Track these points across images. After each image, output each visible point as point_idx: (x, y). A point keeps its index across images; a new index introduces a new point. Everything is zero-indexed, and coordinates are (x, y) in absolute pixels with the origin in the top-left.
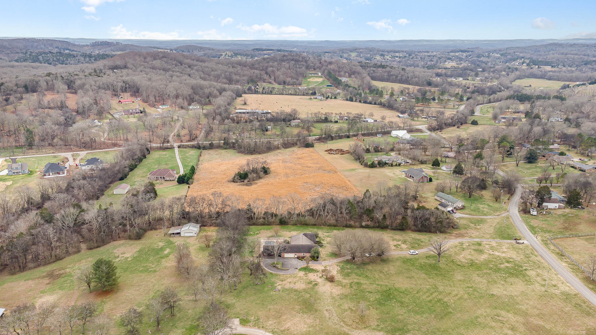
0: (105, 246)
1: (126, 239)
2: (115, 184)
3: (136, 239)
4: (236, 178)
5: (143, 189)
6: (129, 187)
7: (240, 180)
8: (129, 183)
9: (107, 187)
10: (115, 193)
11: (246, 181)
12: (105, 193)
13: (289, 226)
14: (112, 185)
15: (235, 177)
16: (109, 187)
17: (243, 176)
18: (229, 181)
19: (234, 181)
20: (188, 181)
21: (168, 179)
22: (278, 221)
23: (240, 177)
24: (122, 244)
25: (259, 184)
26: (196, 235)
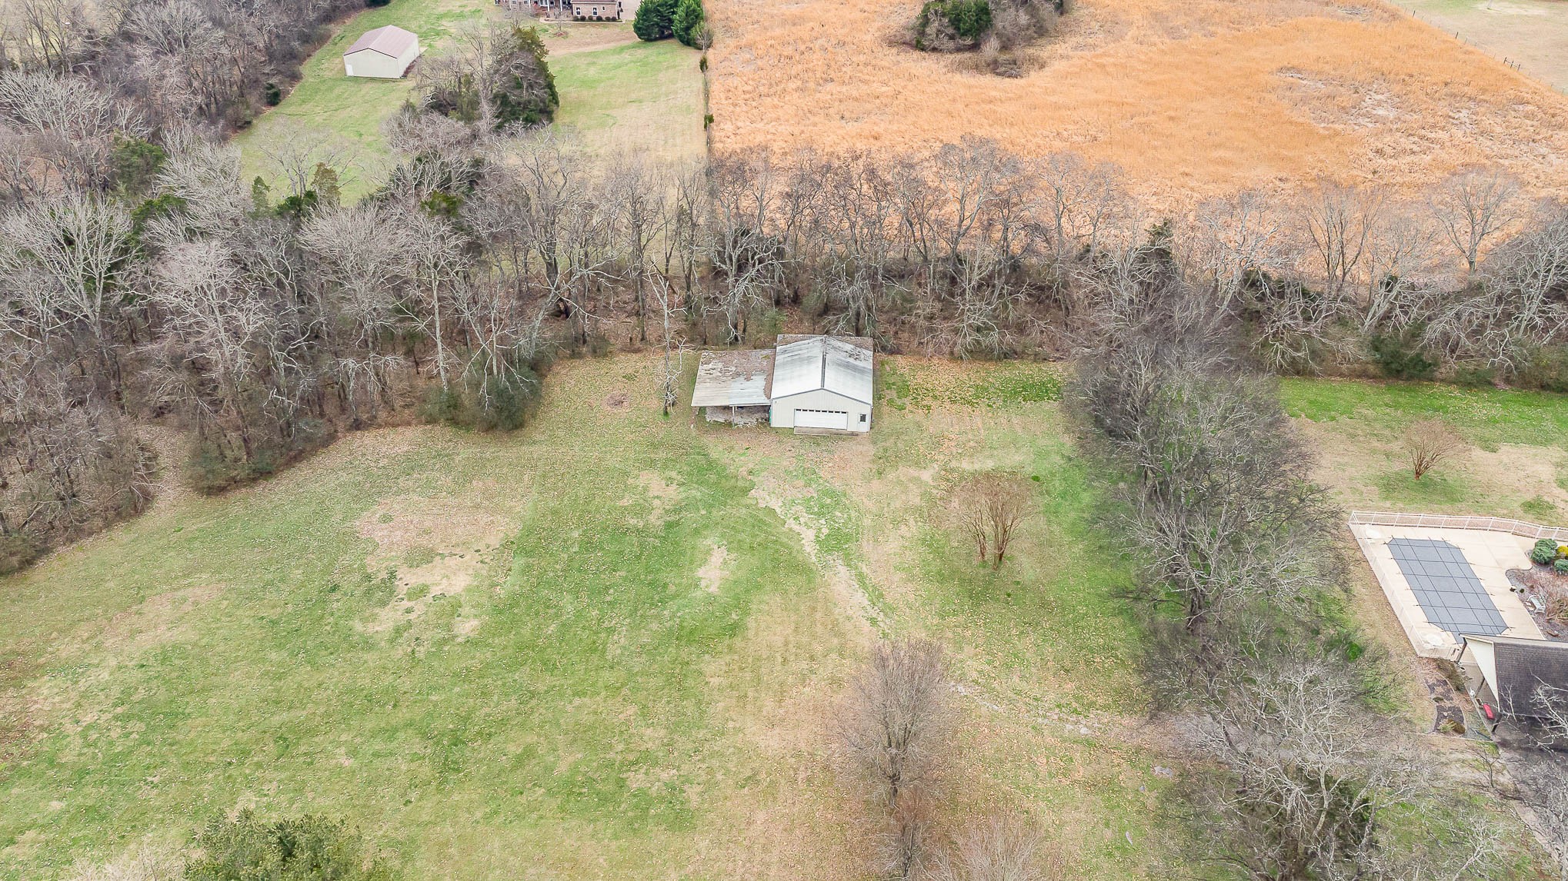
0: (302, 472)
1: (432, 420)
2: (348, 22)
3: (491, 427)
4: (931, 30)
5: (488, 61)
6: (413, 48)
7: (952, 37)
8: (414, 25)
9: (313, 39)
10: (350, 72)
11: (991, 47)
12: (306, 69)
13: (1439, 388)
14: (336, 29)
15: (925, 21)
16: (323, 40)
17: (968, 21)
18: (891, 43)
19: (918, 41)
20: (687, 29)
21: (586, 10)
22: (1351, 347)
23: (956, 22)
24: (411, 465)
25: (1058, 66)
26: (864, 427)
